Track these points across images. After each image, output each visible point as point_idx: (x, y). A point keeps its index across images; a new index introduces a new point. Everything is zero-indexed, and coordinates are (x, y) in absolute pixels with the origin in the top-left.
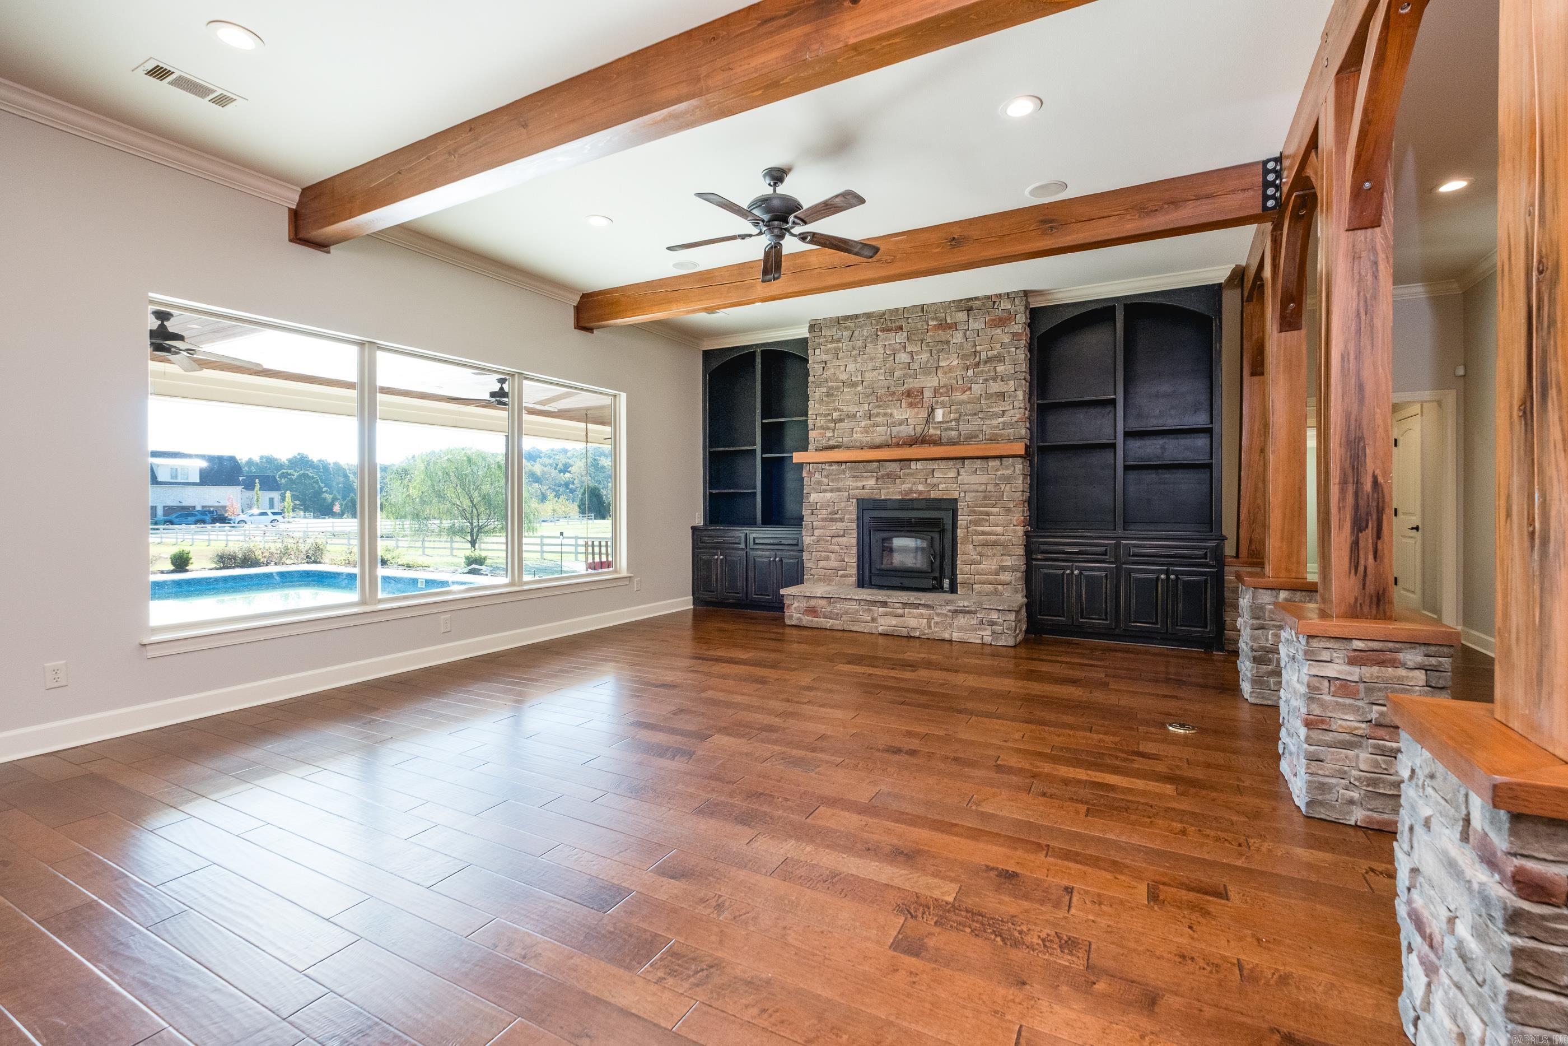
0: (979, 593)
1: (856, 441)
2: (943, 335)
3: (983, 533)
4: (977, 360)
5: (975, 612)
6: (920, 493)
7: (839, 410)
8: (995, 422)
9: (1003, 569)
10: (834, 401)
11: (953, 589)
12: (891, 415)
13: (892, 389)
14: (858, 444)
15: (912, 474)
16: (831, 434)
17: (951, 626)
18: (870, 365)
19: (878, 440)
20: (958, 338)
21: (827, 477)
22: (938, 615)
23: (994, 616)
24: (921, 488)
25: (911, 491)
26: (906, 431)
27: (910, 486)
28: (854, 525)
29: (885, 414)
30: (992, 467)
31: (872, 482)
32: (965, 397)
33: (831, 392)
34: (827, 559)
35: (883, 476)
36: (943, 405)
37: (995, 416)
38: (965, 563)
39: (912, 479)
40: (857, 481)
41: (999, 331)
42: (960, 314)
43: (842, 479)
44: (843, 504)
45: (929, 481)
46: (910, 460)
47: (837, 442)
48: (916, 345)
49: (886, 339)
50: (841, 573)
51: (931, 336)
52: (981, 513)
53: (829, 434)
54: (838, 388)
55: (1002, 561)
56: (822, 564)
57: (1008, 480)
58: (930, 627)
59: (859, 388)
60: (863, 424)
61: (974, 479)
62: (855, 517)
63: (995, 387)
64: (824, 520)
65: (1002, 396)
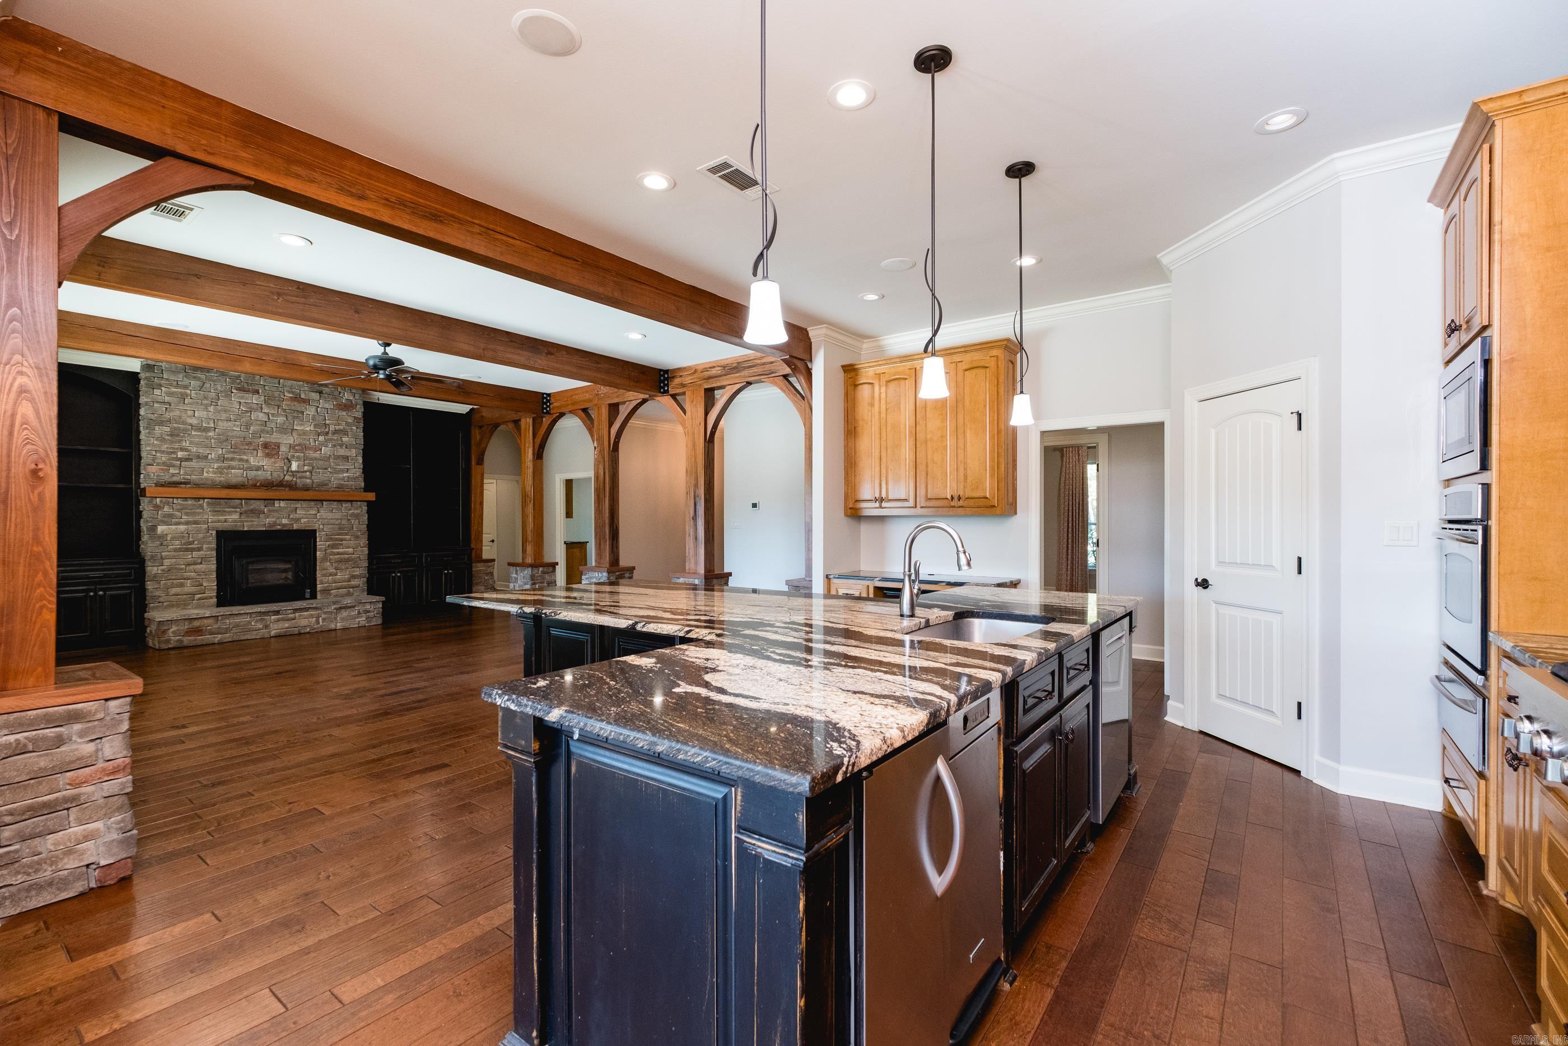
0: (336, 596)
1: (207, 479)
2: (298, 406)
3: (338, 554)
4: (327, 430)
5: (354, 607)
6: (284, 525)
7: (186, 450)
8: (341, 476)
9: (353, 577)
10: (180, 441)
11: (313, 596)
12: (247, 461)
13: (248, 440)
14: (210, 482)
15: (276, 511)
16: (177, 471)
17: (336, 619)
18: (224, 416)
19: (234, 481)
20: (310, 411)
21: (178, 510)
22: (325, 613)
23: (368, 607)
24: (285, 521)
25: (275, 524)
26: (261, 475)
27: (274, 520)
28: (214, 553)
29: (241, 460)
30: (346, 508)
31: (236, 516)
32: (317, 455)
33: (176, 432)
34: (182, 585)
35: (246, 512)
36: (298, 459)
37: (342, 471)
38: (324, 575)
39: (276, 514)
40: (218, 515)
41: (344, 413)
42: (313, 394)
43: (199, 514)
44: (201, 536)
45: (291, 516)
46: (274, 500)
47: (184, 479)
48: (274, 409)
49: (242, 398)
50: (198, 596)
51: (286, 405)
52: (337, 540)
53: (172, 471)
54: (186, 430)
55: (354, 572)
56: (173, 591)
57: (356, 516)
58: (319, 623)
59: (211, 434)
60: (216, 466)
61: (330, 515)
62: (214, 546)
63: (342, 452)
64: (175, 550)
65: (346, 458)
